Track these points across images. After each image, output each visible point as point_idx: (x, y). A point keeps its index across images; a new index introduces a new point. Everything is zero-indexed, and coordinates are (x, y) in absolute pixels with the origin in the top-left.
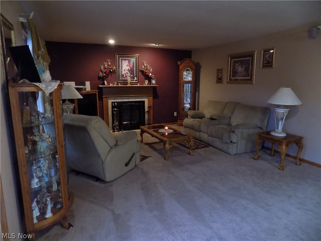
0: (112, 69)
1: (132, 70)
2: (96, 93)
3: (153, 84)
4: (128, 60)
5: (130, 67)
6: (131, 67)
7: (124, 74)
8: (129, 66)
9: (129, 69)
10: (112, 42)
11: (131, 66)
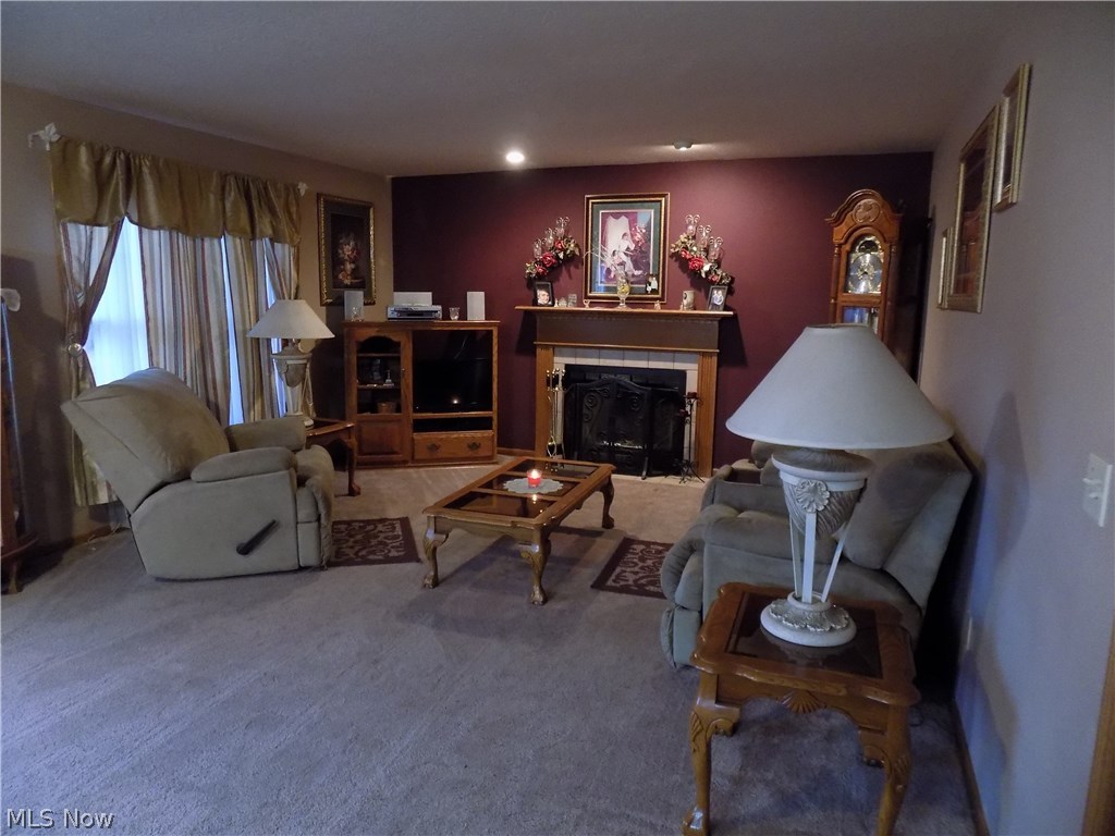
0: (565, 251)
1: (641, 252)
2: (491, 331)
3: (715, 307)
4: (626, 215)
5: (634, 241)
6: (637, 243)
7: (613, 269)
8: (632, 236)
9: (632, 247)
10: (515, 158)
11: (638, 236)
